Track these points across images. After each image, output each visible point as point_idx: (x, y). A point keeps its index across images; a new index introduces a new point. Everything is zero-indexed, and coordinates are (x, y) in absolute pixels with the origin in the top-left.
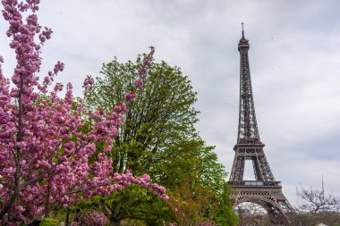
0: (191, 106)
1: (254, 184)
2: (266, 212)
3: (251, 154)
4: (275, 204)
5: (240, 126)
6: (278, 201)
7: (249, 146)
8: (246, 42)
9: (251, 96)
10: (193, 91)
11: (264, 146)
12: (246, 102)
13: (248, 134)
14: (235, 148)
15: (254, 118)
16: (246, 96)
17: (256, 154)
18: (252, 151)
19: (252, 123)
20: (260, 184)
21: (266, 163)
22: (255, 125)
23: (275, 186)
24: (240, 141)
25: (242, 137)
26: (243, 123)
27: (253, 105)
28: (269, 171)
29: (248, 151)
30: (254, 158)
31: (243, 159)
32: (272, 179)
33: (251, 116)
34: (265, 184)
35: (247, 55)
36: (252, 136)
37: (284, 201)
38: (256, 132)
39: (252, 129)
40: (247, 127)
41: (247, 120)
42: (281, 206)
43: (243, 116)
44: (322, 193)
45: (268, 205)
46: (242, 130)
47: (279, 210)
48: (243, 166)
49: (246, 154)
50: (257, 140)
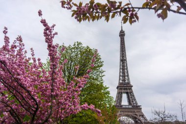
0: (101, 68)
1: (127, 107)
2: (133, 122)
3: (126, 91)
4: (138, 117)
5: (120, 76)
6: (140, 116)
7: (125, 87)
8: (123, 32)
9: (126, 60)
10: (102, 60)
11: (132, 86)
12: (123, 63)
13: (124, 80)
14: (117, 88)
15: (127, 72)
16: (123, 60)
17: (129, 91)
18: (127, 89)
19: (126, 74)
20: (130, 107)
21: (133, 96)
22: (128, 76)
23: (138, 108)
24: (120, 84)
25: (121, 81)
26: (121, 74)
27: (127, 65)
28: (135, 100)
29: (124, 89)
30: (127, 93)
31: (122, 93)
32: (136, 104)
33: (126, 71)
34: (133, 107)
35: (124, 39)
36: (127, 81)
37: (143, 116)
38: (128, 79)
39: (126, 78)
40: (124, 76)
41: (124, 73)
42: (141, 119)
43: (121, 70)
44: (164, 112)
45: (134, 118)
46: (121, 78)
47: (140, 121)
48: (121, 97)
49: (123, 91)
50: (129, 83)
